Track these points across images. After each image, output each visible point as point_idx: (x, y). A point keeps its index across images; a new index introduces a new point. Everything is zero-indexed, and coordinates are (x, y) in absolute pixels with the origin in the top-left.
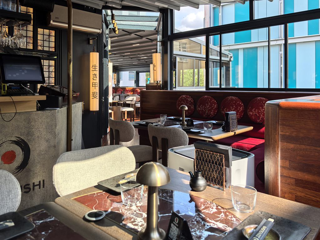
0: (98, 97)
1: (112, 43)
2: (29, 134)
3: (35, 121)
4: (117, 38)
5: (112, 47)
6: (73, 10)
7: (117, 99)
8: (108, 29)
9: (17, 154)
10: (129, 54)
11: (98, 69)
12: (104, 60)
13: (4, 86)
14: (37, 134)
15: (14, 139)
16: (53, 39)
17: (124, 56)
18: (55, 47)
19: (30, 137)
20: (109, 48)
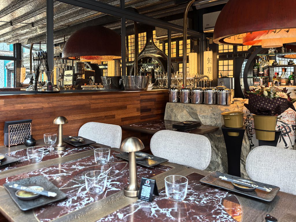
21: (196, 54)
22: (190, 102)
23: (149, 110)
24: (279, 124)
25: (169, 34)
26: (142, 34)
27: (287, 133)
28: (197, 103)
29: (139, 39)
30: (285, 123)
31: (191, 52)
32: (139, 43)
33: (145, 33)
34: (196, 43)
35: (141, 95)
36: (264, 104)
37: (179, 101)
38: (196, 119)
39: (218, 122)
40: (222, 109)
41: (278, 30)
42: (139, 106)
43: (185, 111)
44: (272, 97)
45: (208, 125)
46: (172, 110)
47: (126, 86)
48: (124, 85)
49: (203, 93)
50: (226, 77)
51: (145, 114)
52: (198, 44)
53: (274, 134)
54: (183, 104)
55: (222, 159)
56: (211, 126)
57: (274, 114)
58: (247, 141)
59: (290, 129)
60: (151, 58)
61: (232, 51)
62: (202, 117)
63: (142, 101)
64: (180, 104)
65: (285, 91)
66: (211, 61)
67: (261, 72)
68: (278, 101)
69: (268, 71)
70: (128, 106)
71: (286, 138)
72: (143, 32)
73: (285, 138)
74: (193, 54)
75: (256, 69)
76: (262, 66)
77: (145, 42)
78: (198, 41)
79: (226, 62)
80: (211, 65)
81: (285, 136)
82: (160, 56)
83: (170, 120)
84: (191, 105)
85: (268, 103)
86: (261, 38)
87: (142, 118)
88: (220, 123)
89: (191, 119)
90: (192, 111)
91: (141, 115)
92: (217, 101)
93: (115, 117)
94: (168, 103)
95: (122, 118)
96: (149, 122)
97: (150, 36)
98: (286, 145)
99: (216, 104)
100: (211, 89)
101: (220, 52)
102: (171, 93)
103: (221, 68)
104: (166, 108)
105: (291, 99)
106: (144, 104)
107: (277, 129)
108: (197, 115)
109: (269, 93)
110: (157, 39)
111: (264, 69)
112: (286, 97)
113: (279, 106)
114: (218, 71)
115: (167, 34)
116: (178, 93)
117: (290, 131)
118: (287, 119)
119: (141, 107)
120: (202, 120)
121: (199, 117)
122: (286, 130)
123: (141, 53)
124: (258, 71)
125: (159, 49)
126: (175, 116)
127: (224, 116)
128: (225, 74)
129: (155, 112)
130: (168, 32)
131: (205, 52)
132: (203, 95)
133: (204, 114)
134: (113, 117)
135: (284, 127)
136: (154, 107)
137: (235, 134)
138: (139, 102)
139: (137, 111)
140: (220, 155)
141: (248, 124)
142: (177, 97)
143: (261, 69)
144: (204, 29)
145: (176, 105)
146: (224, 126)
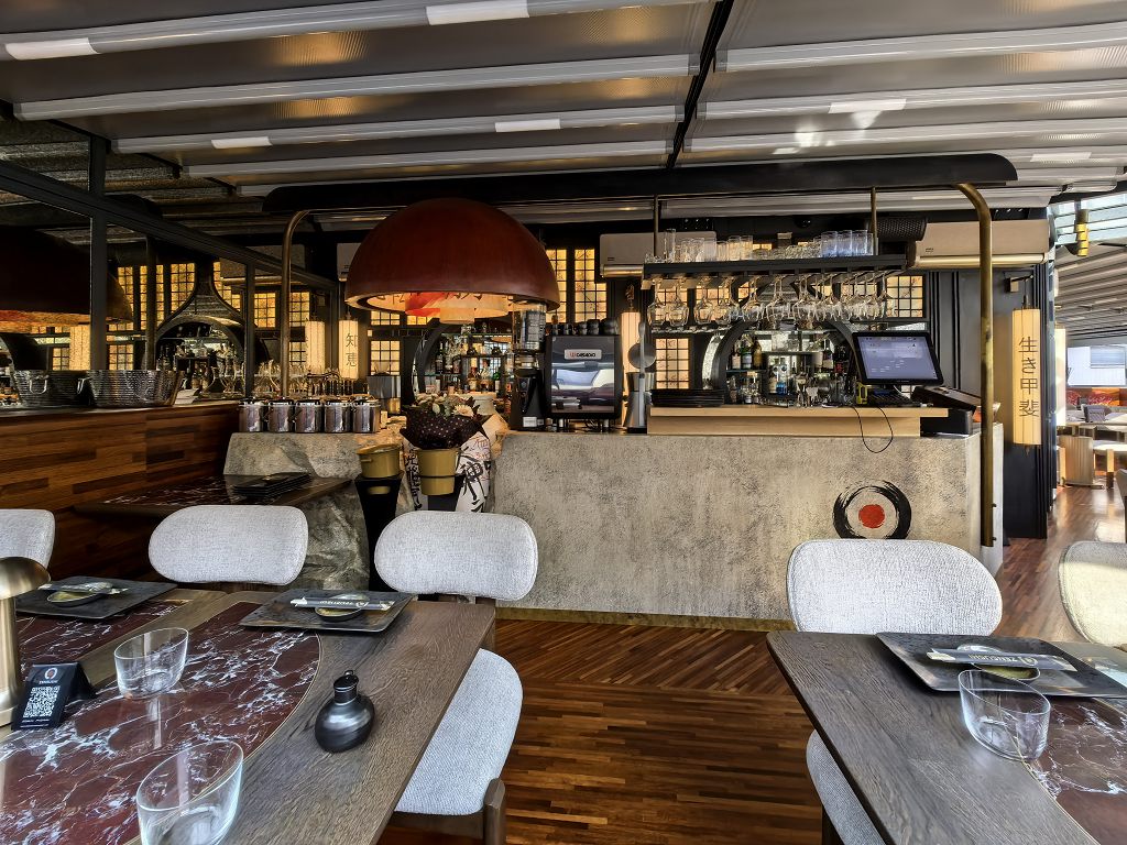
0: (1038, 413)
1: (1060, 278)
2: (909, 478)
3: (920, 457)
4: (1076, 266)
5: (1061, 288)
6: (992, 224)
7: (1076, 419)
8: (1054, 249)
9: (885, 513)
10: (1115, 299)
11: (1038, 348)
12: (1050, 324)
13: (863, 389)
14: (924, 482)
15: (882, 485)
16: (918, 293)
17: (1089, 308)
18: (924, 309)
19: (910, 487)
20: (1055, 292)
21: (321, 324)
22: (292, 429)
23: (179, 454)
24: (464, 461)
25: (249, 275)
26: (183, 266)
27: (477, 476)
28: (309, 429)
29: (173, 277)
30: (473, 459)
31: (311, 319)
32: (174, 288)
33: (192, 266)
34: (322, 301)
35: (149, 419)
36: (434, 429)
37: (264, 428)
38: (303, 466)
39: (353, 469)
40: (363, 442)
41: (463, 295)
42: (142, 447)
43: (278, 451)
44: (448, 414)
45: (331, 477)
46: (245, 451)
47: (100, 396)
48: (96, 394)
49: (322, 410)
50: (384, 374)
51: (162, 467)
52: (327, 302)
53: (453, 480)
54: (275, 435)
55: (359, 543)
56: (337, 478)
57: (453, 446)
58: (409, 498)
59: (481, 468)
60: (208, 326)
61: (398, 323)
62: (318, 462)
63: (150, 433)
64: (266, 436)
65: (470, 402)
66: (355, 340)
67: (449, 367)
68: (457, 421)
69: (461, 365)
70: (98, 451)
71: (475, 485)
72: (186, 261)
73: (473, 484)
74: (314, 323)
75: (440, 361)
76: (451, 355)
77: (191, 287)
78: (327, 298)
79: (385, 344)
80: (355, 350)
81: (473, 481)
82: (235, 323)
83: (239, 473)
84: (294, 436)
85: (441, 426)
86: (436, 305)
87: (150, 477)
88: (355, 469)
89: (292, 468)
90: (295, 449)
91: (151, 471)
92: (352, 423)
93: (47, 486)
94: (234, 435)
95: (74, 485)
96: (171, 487)
97: (204, 274)
98: (475, 497)
99: (351, 430)
100: (339, 401)
101: (372, 323)
102: (246, 412)
103: (375, 356)
104: (230, 447)
105: (480, 417)
106: (160, 441)
107: (459, 471)
108: (306, 457)
109: (442, 407)
110: (226, 284)
111: (453, 360)
112: (471, 414)
113: (458, 430)
114: (370, 361)
115: (243, 274)
116: (264, 410)
117: (482, 472)
118: (477, 450)
119: (148, 449)
120: (318, 468)
121: (312, 463)
122: (474, 471)
123: (180, 311)
124: (444, 363)
125: (230, 306)
126: (253, 464)
127: (362, 456)
128: (383, 368)
129: (198, 459)
130: (247, 271)
131: (340, 322)
132: (322, 413)
133: (323, 455)
134: (43, 483)
135: (472, 466)
136: (194, 447)
137: (381, 490)
138: (142, 437)
139: (134, 462)
140: (356, 536)
141: (412, 466)
142: (261, 420)
143: (448, 361)
144: (339, 274)
145: (257, 438)
146: (361, 476)
